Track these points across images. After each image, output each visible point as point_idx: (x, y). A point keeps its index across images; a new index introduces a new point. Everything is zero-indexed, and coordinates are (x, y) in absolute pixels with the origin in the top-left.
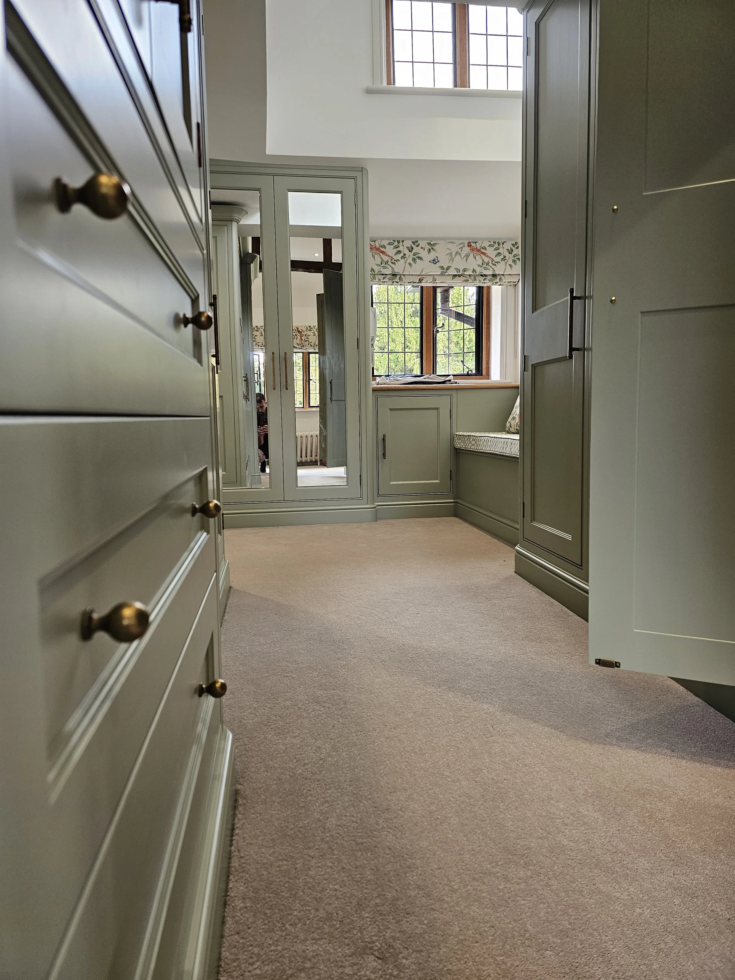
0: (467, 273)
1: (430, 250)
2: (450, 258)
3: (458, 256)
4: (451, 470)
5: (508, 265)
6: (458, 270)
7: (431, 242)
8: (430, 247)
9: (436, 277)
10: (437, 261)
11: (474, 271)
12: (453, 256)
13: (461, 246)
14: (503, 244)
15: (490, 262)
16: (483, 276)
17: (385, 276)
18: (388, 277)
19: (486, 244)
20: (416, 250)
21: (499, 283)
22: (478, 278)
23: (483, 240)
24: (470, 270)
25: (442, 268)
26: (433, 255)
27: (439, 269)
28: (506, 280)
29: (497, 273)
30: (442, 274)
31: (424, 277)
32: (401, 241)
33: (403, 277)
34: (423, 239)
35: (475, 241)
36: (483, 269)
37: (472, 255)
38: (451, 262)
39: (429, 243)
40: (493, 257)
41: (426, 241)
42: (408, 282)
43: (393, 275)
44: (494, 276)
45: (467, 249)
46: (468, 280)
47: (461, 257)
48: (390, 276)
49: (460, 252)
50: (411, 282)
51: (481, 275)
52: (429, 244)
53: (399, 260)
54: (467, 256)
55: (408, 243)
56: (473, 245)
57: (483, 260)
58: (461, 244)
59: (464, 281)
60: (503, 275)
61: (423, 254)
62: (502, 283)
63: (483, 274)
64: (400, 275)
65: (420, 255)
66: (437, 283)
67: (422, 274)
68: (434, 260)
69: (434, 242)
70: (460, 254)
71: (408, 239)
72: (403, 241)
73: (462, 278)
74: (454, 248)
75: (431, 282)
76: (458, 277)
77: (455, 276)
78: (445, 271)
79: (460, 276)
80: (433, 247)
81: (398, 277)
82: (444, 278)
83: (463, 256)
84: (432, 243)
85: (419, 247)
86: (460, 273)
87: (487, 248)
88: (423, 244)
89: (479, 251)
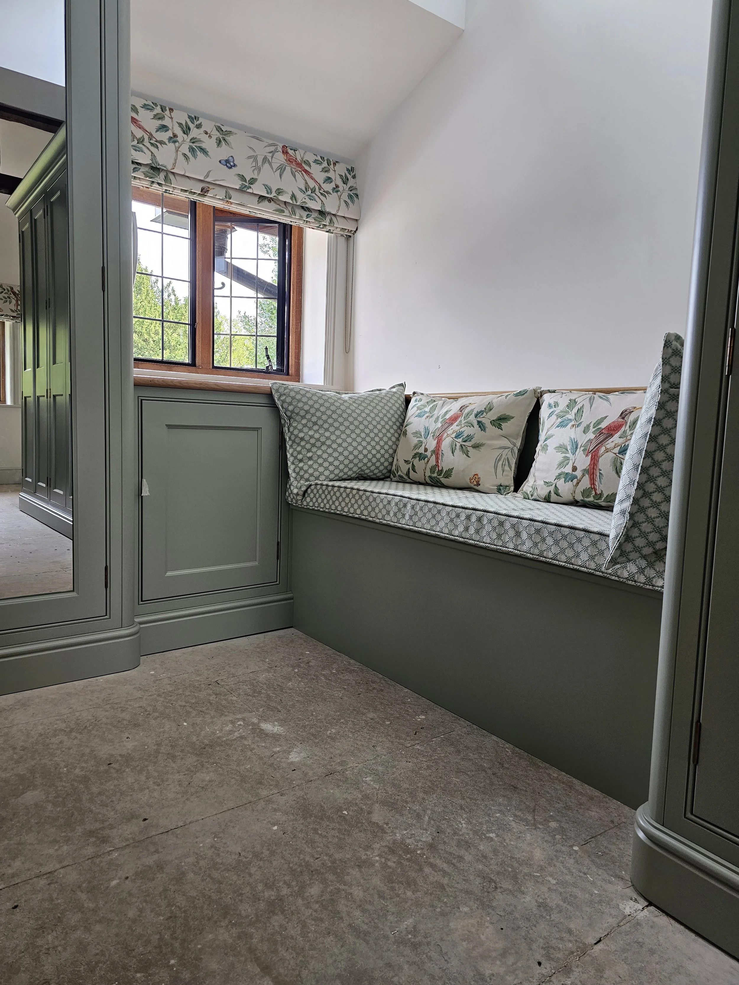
0: (281, 198)
1: (220, 141)
2: (254, 164)
3: (267, 165)
4: (278, 543)
5: (342, 201)
6: (269, 189)
7: (222, 127)
8: (221, 136)
9: (231, 192)
10: (232, 164)
11: (293, 197)
12: (260, 163)
13: (272, 149)
14: (335, 164)
15: (317, 190)
16: (305, 210)
17: (137, 166)
18: (143, 169)
19: (310, 158)
20: (195, 133)
21: (328, 228)
22: (299, 212)
23: (307, 149)
24: (288, 194)
25: (242, 178)
26: (224, 152)
27: (237, 178)
28: (340, 224)
29: (328, 210)
30: (242, 190)
31: (211, 187)
32: (167, 109)
33: (171, 177)
34: (210, 118)
35: (294, 147)
36: (307, 197)
37: (288, 169)
38: (256, 172)
39: (219, 127)
40: (321, 183)
41: (214, 123)
42: (182, 190)
43: (153, 168)
44: (322, 213)
45: (280, 158)
46: (283, 212)
47: (272, 169)
48: (147, 169)
49: (270, 160)
50: (186, 191)
51: (303, 208)
52: (219, 129)
53: (165, 144)
54: (282, 169)
55: (183, 118)
56: (291, 152)
57: (306, 183)
58: (270, 145)
59: (276, 210)
60: (334, 215)
61: (209, 144)
62: (332, 229)
63: (307, 206)
64: (167, 171)
65: (203, 146)
66: (231, 203)
67: (207, 180)
68: (227, 161)
69: (229, 129)
70: (270, 164)
71: (182, 109)
72: (171, 110)
73: (273, 205)
74: (262, 150)
75: (222, 200)
76: (266, 202)
77: (262, 198)
78: (247, 184)
79: (270, 200)
80: (226, 138)
81: (162, 175)
82: (245, 199)
83: (275, 166)
84: (224, 129)
85: (202, 130)
86: (271, 196)
87: (313, 164)
88: (208, 126)
89: (299, 165)
